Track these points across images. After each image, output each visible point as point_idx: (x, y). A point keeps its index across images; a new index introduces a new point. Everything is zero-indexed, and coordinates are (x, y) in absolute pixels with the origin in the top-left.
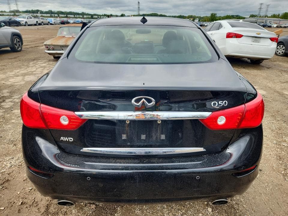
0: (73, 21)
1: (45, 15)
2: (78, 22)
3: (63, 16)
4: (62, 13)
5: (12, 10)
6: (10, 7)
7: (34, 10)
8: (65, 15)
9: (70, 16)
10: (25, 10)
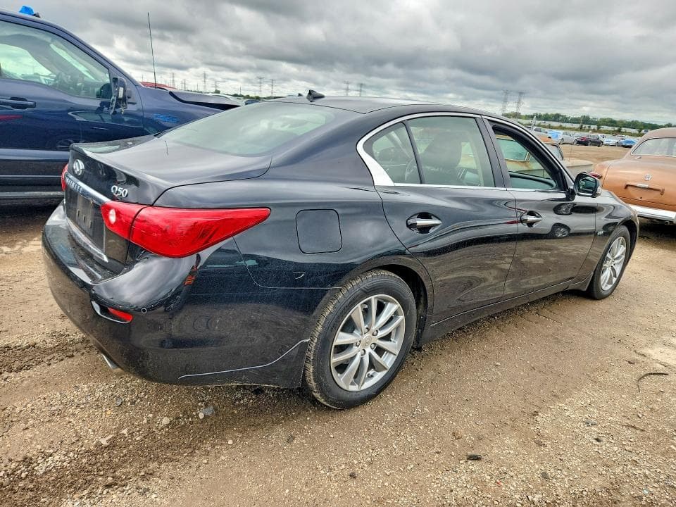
0: (617, 141)
1: (568, 125)
2: (628, 144)
3: (610, 128)
4: (612, 123)
5: (507, 112)
6: (505, 107)
7: (549, 114)
8: (616, 129)
9: (629, 130)
10: (531, 113)
